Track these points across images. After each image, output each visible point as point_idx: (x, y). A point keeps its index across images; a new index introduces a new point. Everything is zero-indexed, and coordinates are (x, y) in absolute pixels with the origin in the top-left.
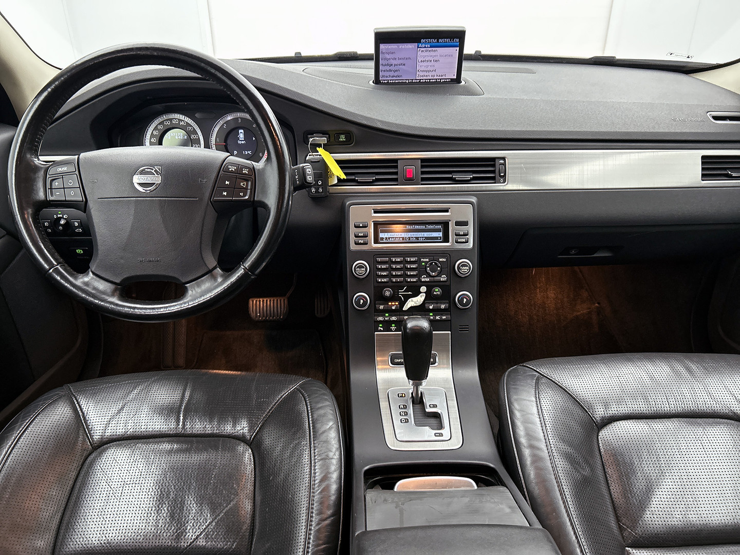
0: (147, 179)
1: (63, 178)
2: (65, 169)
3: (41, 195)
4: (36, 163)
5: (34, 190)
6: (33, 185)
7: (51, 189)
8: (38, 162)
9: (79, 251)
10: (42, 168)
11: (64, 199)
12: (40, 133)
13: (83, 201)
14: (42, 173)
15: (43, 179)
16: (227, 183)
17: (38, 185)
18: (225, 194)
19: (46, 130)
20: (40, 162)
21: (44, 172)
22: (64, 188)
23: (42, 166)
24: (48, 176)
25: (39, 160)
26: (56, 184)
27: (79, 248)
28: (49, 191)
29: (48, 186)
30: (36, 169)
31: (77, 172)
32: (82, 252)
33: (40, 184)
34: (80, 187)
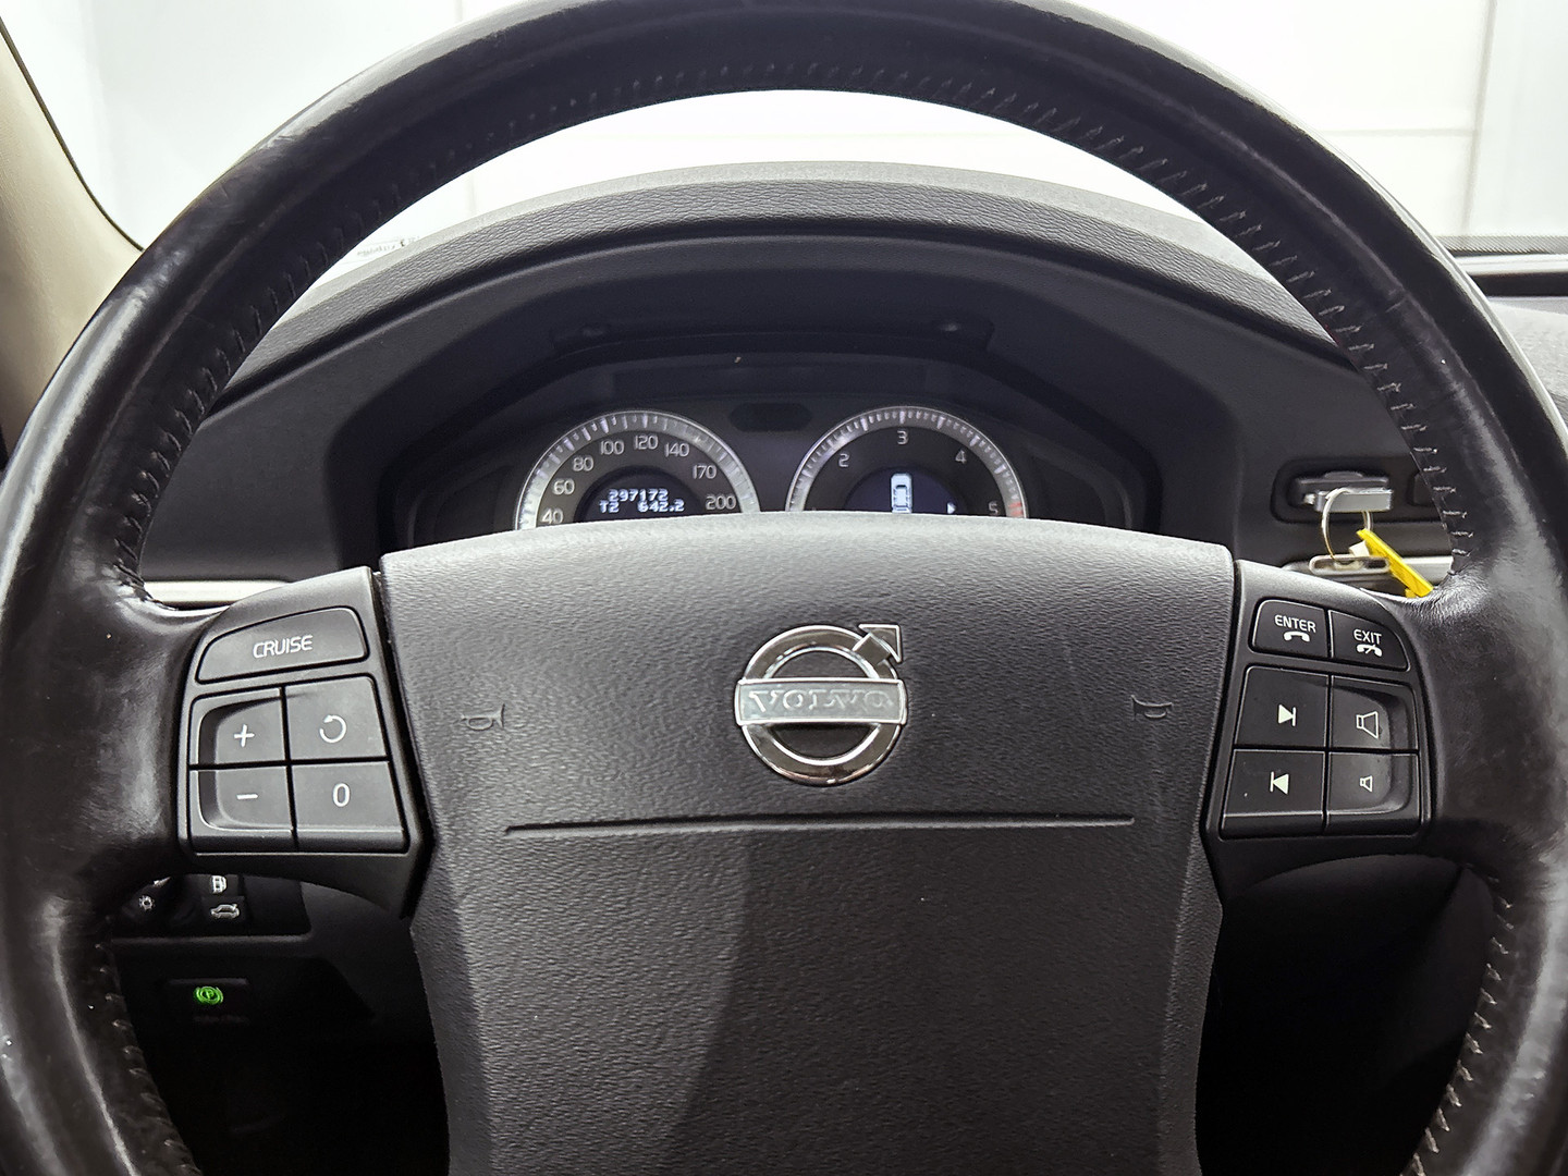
0: (808, 701)
1: (283, 698)
2: (295, 646)
3: (141, 807)
4: (127, 613)
5: (95, 775)
6: (92, 747)
7: (207, 766)
8: (136, 602)
9: (207, 994)
10: (159, 639)
11: (285, 830)
12: (165, 436)
13: (405, 845)
14: (153, 672)
15: (163, 706)
16: (1284, 715)
17: (127, 748)
18: (1282, 783)
19: (185, 441)
20: (149, 606)
21: (170, 667)
22: (289, 763)
23: (163, 629)
24: (193, 689)
25: (143, 595)
26: (236, 739)
27: (208, 978)
28: (189, 784)
29: (189, 750)
30: (121, 647)
31: (374, 665)
32: (220, 997)
33: (141, 743)
34: (389, 758)
